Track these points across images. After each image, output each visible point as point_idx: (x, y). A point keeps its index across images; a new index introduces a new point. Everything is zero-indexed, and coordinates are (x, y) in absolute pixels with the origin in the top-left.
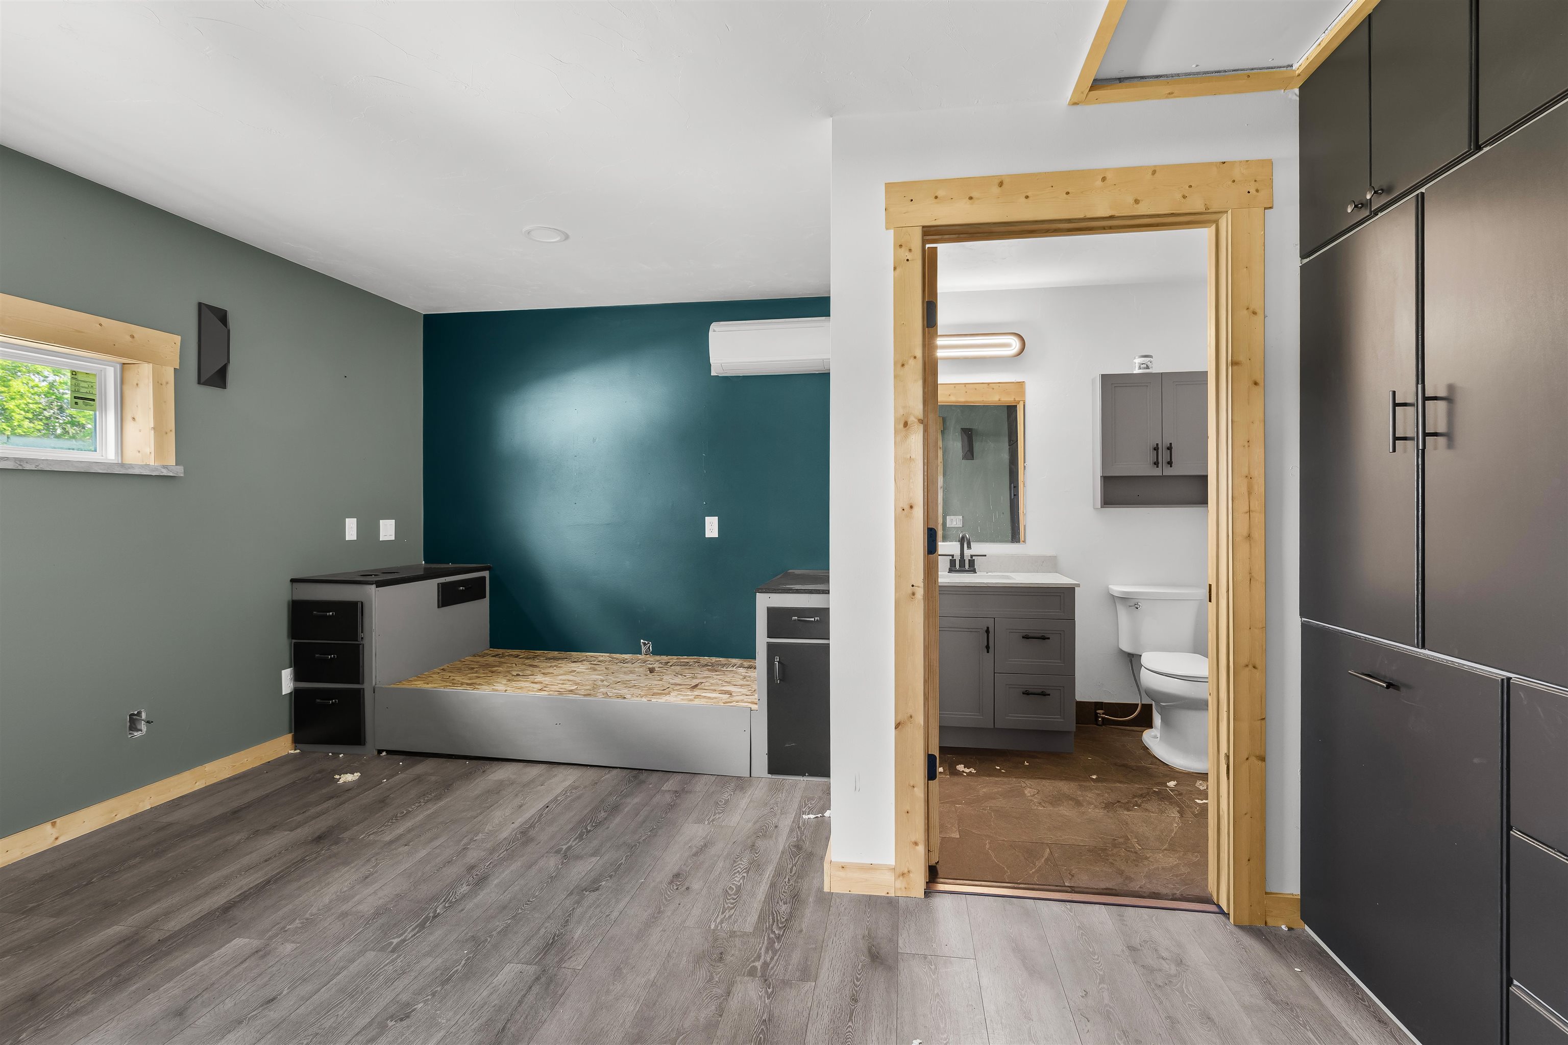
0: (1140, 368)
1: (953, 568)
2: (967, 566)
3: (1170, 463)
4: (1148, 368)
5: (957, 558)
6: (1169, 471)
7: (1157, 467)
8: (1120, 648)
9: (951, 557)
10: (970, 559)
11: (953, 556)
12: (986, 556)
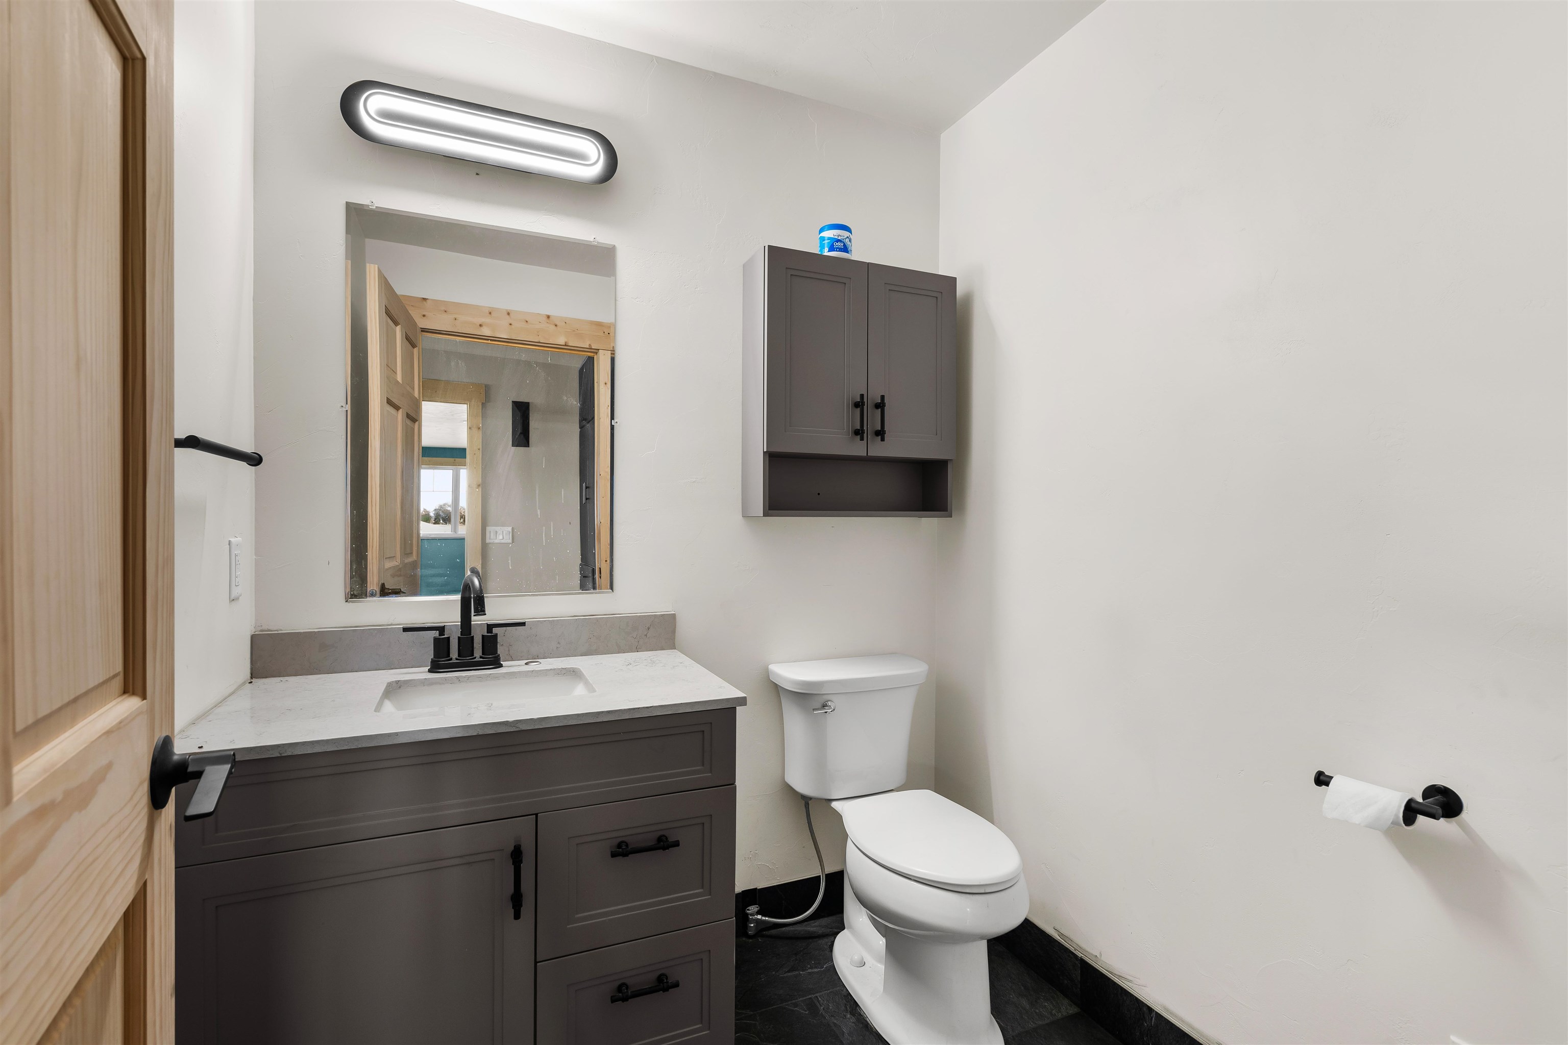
0: (832, 249)
1: (443, 661)
2: (478, 653)
3: (880, 434)
4: (845, 249)
5: (454, 636)
6: (879, 449)
7: (862, 439)
8: (786, 783)
9: (436, 634)
10: (486, 634)
11: (441, 630)
12: (523, 624)
